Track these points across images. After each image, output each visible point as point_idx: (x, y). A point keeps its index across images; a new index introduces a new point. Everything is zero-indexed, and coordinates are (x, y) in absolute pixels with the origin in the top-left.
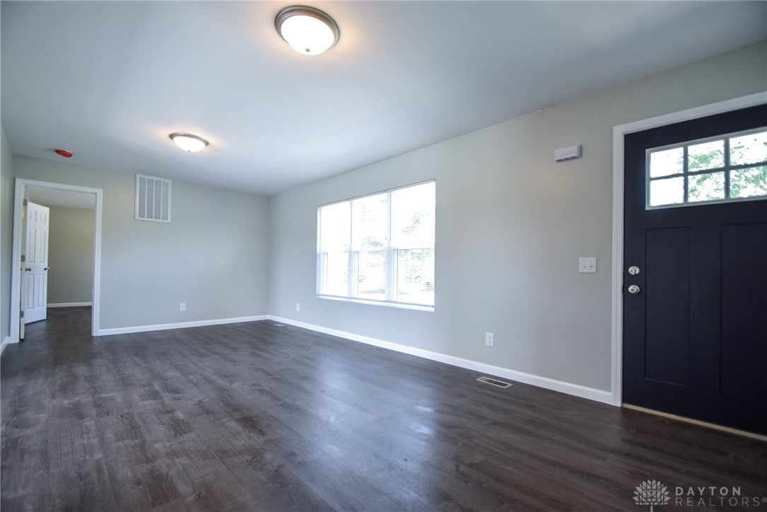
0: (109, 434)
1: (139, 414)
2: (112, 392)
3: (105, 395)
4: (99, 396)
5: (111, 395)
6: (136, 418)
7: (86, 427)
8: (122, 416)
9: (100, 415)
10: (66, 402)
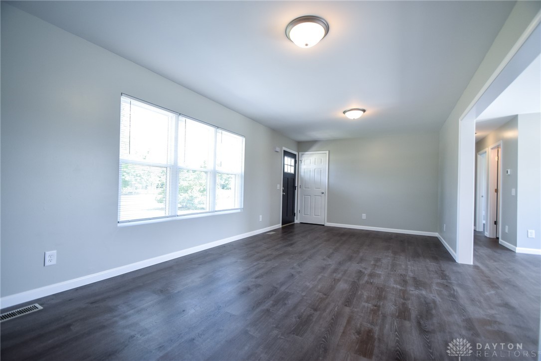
0: (403, 267)
1: (388, 269)
2: (393, 288)
3: (398, 287)
4: (403, 288)
5: (395, 286)
6: (390, 268)
7: (412, 273)
8: (395, 271)
9: (405, 276)
10: (424, 292)
